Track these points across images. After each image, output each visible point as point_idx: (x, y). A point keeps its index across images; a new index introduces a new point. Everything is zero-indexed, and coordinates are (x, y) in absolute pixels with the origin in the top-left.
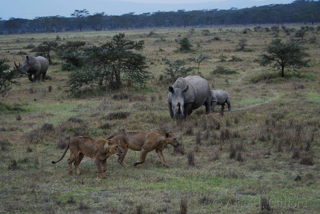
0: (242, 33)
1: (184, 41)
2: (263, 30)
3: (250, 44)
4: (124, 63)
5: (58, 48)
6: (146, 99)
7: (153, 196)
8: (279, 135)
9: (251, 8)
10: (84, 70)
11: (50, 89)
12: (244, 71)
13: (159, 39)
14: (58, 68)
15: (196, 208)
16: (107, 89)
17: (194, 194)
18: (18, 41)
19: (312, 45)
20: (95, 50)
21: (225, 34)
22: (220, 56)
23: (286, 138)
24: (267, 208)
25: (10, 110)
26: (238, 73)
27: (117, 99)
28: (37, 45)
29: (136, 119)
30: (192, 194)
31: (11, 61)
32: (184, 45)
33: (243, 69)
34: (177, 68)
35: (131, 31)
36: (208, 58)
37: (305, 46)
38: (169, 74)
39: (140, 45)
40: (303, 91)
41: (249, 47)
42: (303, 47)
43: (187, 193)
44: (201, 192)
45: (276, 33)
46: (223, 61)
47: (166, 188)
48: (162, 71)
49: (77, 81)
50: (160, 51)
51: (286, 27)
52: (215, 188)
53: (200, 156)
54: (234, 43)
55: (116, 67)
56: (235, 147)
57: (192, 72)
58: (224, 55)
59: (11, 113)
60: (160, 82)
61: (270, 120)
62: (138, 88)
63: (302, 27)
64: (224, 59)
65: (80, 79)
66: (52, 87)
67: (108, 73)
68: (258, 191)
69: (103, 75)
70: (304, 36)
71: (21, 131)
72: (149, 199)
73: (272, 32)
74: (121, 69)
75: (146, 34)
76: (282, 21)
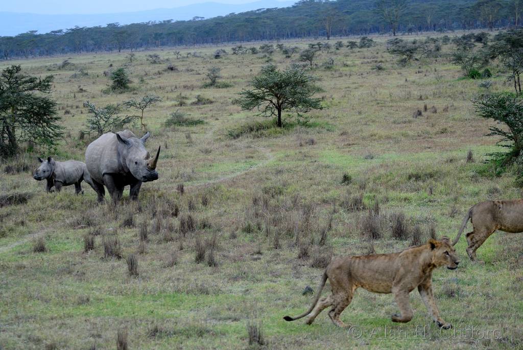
1: (118, 75)
2: (247, 51)
3: (226, 75)
4: (21, 114)
7: (73, 328)
8: (275, 222)
9: (227, 17)
12: (217, 119)
13: (78, 72)
15: (142, 345)
17: (139, 322)
19: (328, 73)
21: (185, 60)
23: (286, 225)
24: (258, 342)
26: (207, 123)
27: (12, 172)
29: (43, 203)
30: (136, 323)
32: (118, 81)
33: (215, 116)
34: (106, 118)
35: (33, 60)
36: (157, 100)
37: (316, 74)
38: (94, 128)
39: (47, 83)
40: (314, 148)
41: (224, 80)
42: (312, 76)
43: (128, 322)
44: (150, 318)
45: (268, 55)
46: (181, 104)
47: (93, 314)
48: (83, 125)
50: (79, 92)
51: (284, 45)
52: (173, 312)
53: (146, 260)
54: (199, 74)
55: (8, 121)
56: (203, 243)
57: (132, 123)
58: (183, 95)
60: (81, 142)
61: (260, 198)
62: (44, 153)
63: (311, 44)
64: (185, 101)
68: (243, 315)
70: (313, 59)
72: (66, 333)
73: (262, 55)
74: (17, 124)
75: (56, 64)
76: (277, 36)
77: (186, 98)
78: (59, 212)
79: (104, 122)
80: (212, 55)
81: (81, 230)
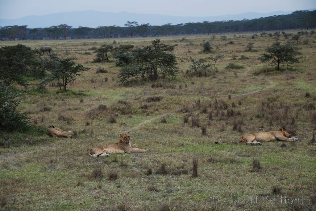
0: (251, 38)
1: (206, 45)
2: (267, 35)
3: (256, 46)
4: (160, 61)
5: (113, 50)
6: (175, 87)
9: (259, 19)
10: (131, 66)
11: (106, 80)
12: (250, 66)
13: (189, 43)
14: (113, 64)
16: (147, 80)
18: (84, 45)
19: (305, 46)
20: (140, 51)
21: (238, 39)
22: (233, 55)
24: (258, 167)
25: (75, 95)
26: (245, 68)
27: (155, 87)
28: (98, 47)
29: (167, 101)
31: (78, 59)
32: (206, 48)
34: (199, 64)
36: (222, 57)
38: (193, 69)
39: (172, 48)
40: (294, 81)
41: (255, 49)
42: (297, 47)
45: (277, 37)
46: (234, 59)
48: (188, 67)
49: (125, 74)
50: (188, 52)
51: (285, 33)
53: (211, 128)
54: (244, 45)
55: (154, 64)
57: (210, 67)
58: (235, 55)
59: (76, 97)
60: (187, 75)
63: (298, 32)
64: (236, 57)
65: (128, 73)
66: (107, 79)
67: (148, 68)
69: (145, 70)
70: (299, 39)
71: (83, 110)
73: (274, 37)
74: (158, 66)
75: (179, 39)
76: (283, 28)
77: (237, 56)
78: (174, 105)
79: (198, 66)
80: (251, 37)
81: (183, 114)
